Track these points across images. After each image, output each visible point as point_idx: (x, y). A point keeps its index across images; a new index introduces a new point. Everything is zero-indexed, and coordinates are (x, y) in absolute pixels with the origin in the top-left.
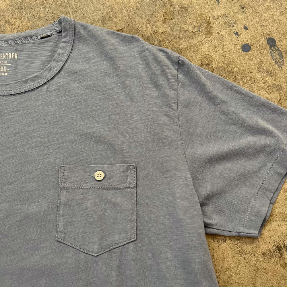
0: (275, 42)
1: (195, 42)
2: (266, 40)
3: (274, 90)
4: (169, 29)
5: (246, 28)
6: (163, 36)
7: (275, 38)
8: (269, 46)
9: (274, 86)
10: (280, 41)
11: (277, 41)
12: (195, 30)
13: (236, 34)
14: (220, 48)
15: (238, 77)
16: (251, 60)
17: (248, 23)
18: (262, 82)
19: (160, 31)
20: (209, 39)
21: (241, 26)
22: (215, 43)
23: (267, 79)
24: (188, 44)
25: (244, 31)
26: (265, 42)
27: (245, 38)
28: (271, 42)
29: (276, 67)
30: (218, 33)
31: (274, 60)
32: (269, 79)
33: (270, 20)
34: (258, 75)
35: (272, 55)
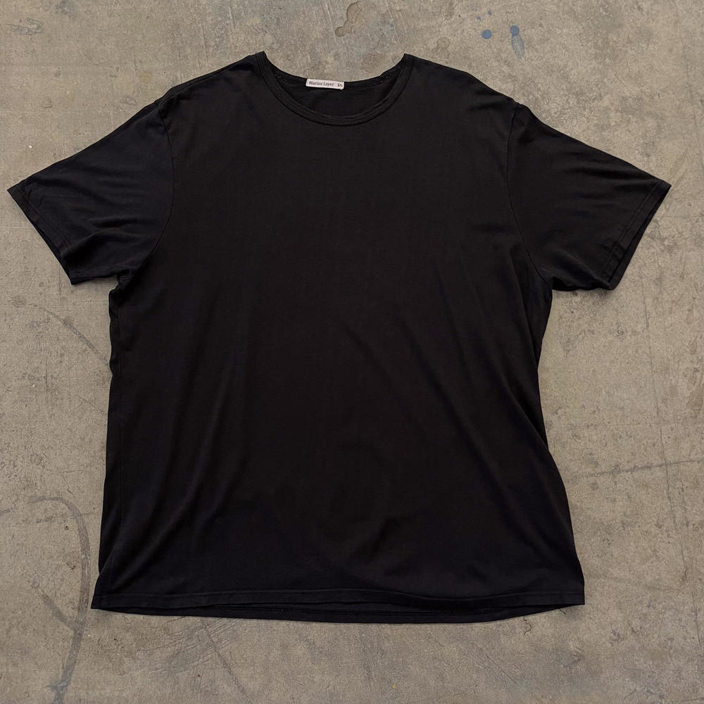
0: (519, 30)
1: (434, 23)
2: (509, 29)
3: (509, 80)
4: (407, 7)
5: (490, 13)
6: (401, 15)
7: (519, 27)
8: (511, 35)
9: (510, 76)
10: (524, 30)
11: (521, 30)
12: (435, 10)
13: (479, 18)
14: (459, 32)
15: (474, 65)
16: (491, 47)
17: (493, 8)
18: (498, 71)
19: (398, 8)
20: (449, 22)
21: (485, 10)
22: (454, 26)
23: (503, 69)
24: (425, 24)
25: (487, 16)
26: (508, 30)
27: (487, 24)
28: (515, 31)
29: (515, 57)
30: (460, 16)
31: (514, 49)
32: (505, 68)
33: (517, 7)
34: (495, 64)
35: (512, 43)
